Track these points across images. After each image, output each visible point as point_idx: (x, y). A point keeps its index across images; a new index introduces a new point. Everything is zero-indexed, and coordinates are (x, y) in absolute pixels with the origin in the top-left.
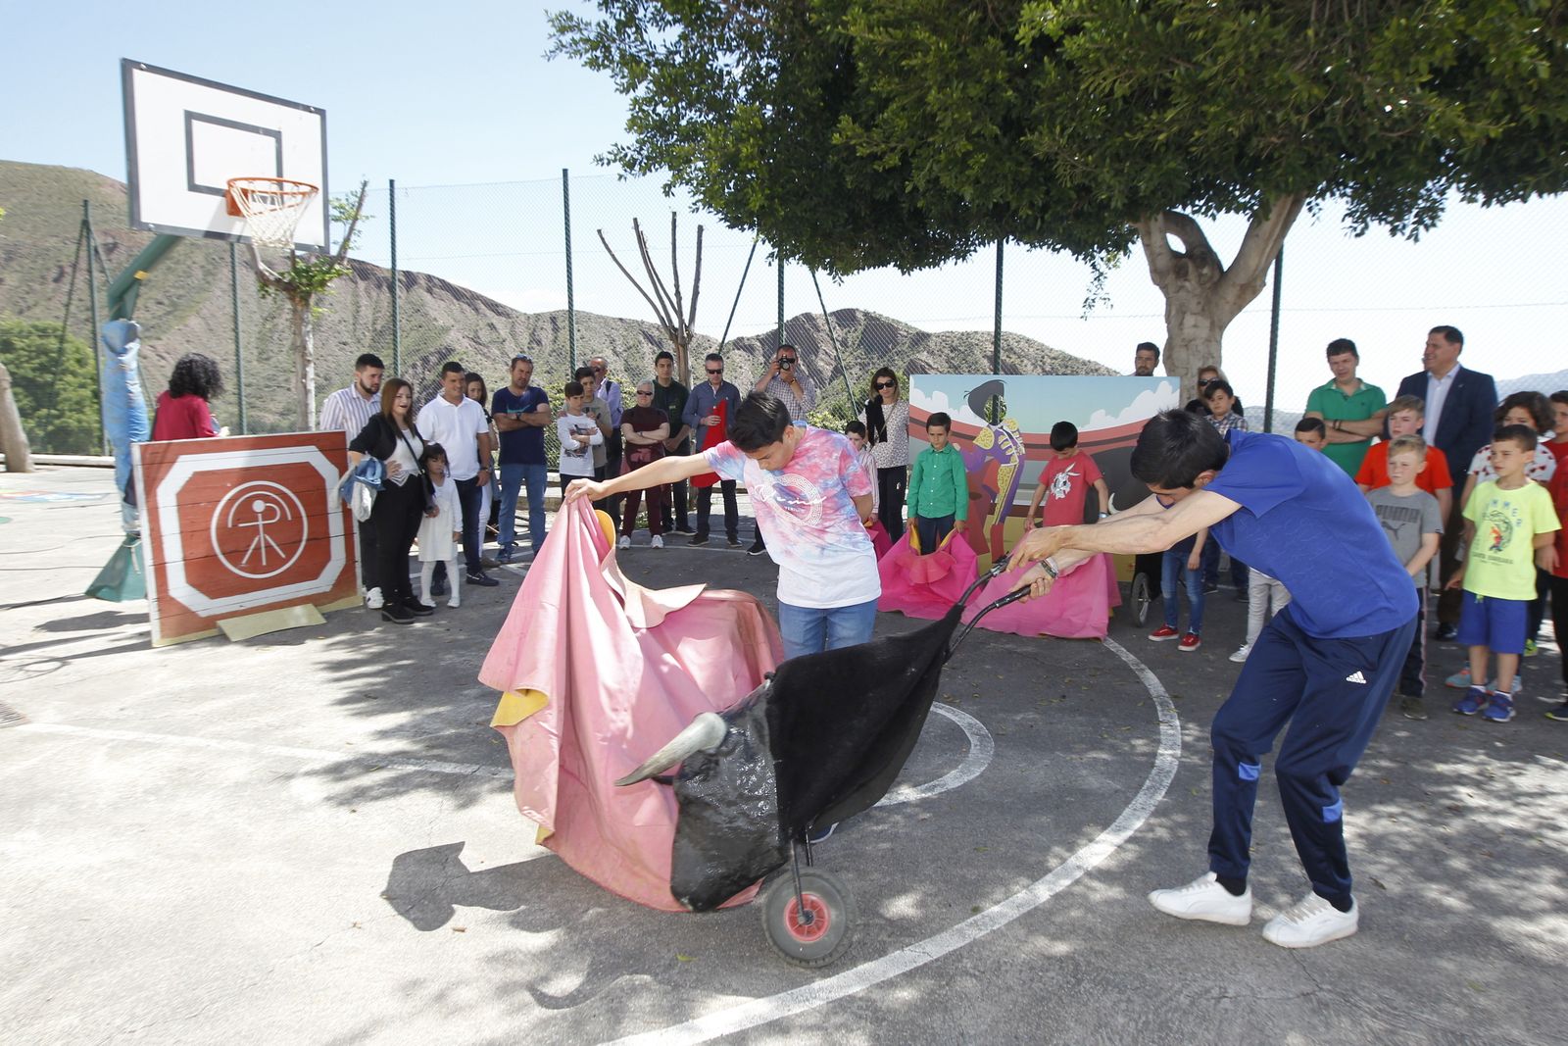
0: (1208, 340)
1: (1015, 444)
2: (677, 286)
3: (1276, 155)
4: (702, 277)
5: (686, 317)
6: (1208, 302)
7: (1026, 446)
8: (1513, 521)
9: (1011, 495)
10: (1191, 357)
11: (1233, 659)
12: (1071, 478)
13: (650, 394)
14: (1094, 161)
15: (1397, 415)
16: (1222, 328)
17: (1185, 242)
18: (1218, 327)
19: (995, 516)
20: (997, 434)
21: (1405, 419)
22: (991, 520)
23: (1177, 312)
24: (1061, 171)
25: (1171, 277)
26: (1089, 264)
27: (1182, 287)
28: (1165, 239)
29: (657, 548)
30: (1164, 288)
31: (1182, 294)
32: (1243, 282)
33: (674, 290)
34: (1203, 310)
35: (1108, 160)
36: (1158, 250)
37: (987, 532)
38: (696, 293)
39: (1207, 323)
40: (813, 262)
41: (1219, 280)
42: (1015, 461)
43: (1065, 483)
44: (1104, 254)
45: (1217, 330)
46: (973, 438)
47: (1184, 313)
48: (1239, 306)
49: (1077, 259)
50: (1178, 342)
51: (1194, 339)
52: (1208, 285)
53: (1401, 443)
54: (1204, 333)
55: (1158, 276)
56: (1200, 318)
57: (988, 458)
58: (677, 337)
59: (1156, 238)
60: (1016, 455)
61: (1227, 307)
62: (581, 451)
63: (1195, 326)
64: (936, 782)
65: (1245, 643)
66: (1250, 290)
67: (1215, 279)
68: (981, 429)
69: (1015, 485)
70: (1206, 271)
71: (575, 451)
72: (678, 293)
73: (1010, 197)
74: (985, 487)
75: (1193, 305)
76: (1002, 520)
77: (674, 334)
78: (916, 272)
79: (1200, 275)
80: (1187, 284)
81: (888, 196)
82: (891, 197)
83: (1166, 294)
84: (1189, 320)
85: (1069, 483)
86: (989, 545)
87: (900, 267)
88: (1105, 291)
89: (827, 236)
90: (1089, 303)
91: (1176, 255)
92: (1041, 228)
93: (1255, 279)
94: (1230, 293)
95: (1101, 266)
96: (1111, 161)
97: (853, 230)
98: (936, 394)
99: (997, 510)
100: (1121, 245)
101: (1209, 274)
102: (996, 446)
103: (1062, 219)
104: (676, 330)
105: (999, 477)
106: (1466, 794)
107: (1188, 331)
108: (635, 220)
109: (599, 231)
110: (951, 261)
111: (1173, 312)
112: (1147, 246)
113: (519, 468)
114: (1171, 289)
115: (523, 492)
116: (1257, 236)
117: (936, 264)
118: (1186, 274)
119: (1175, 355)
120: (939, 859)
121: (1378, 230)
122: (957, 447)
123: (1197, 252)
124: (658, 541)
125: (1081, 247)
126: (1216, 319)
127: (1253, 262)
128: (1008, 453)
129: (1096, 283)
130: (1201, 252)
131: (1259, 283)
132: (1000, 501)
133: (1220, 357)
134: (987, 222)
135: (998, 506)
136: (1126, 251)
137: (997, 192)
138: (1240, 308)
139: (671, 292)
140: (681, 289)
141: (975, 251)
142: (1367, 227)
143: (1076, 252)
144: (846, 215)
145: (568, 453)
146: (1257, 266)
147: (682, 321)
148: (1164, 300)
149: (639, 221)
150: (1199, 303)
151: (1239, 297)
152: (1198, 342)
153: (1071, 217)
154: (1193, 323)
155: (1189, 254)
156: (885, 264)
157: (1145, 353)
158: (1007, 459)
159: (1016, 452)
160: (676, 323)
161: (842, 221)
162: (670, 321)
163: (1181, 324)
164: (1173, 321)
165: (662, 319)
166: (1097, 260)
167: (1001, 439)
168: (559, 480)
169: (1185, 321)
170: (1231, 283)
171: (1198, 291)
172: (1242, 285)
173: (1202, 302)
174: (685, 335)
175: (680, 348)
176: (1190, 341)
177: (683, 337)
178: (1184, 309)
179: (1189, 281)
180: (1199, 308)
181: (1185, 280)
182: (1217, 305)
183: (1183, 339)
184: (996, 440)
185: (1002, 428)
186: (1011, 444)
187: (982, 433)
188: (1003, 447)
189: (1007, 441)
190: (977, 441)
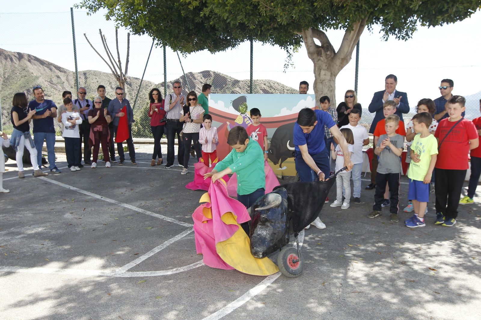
0: (330, 80)
2: (119, 58)
3: (345, 5)
4: (130, 54)
5: (124, 71)
6: (330, 65)
8: (422, 150)
10: (324, 87)
11: (331, 206)
12: (258, 134)
13: (100, 103)
14: (274, 5)
15: (386, 108)
16: (335, 76)
17: (321, 41)
18: (334, 75)
20: (244, 118)
21: (389, 109)
23: (318, 69)
24: (261, 9)
25: (315, 56)
26: (286, 50)
27: (319, 60)
28: (313, 40)
29: (108, 167)
30: (313, 60)
31: (320, 62)
32: (342, 57)
33: (118, 59)
34: (328, 68)
35: (279, 5)
36: (310, 45)
38: (128, 61)
39: (329, 74)
40: (175, 49)
41: (334, 56)
43: (256, 136)
44: (292, 46)
45: (333, 76)
46: (234, 120)
47: (321, 70)
48: (341, 67)
49: (281, 48)
50: (318, 81)
51: (325, 80)
52: (330, 59)
53: (390, 118)
54: (328, 77)
55: (311, 54)
56: (326, 71)
58: (120, 80)
59: (309, 40)
61: (337, 67)
62: (73, 127)
63: (325, 75)
64: (198, 262)
65: (336, 199)
66: (345, 60)
67: (332, 56)
68: (238, 116)
70: (328, 53)
71: (70, 127)
72: (119, 61)
73: (245, 20)
75: (324, 66)
77: (118, 78)
78: (217, 53)
79: (326, 55)
80: (321, 58)
81: (200, 21)
82: (201, 21)
83: (314, 62)
84: (323, 72)
85: (257, 137)
88: (292, 61)
89: (176, 37)
90: (286, 66)
91: (317, 47)
92: (261, 34)
93: (347, 56)
94: (338, 62)
95: (291, 51)
96: (281, 6)
97: (188, 35)
98: (219, 102)
100: (297, 43)
101: (330, 54)
102: (244, 123)
103: (269, 30)
104: (119, 77)
106: (408, 257)
107: (322, 77)
108: (100, 30)
109: (85, 34)
110: (230, 48)
111: (317, 69)
112: (306, 43)
113: (43, 134)
114: (316, 60)
115: (45, 144)
116: (347, 39)
117: (223, 49)
118: (321, 54)
119: (318, 86)
120: (190, 296)
121: (392, 37)
122: (228, 123)
123: (325, 45)
124: (108, 164)
125: (282, 43)
126: (333, 72)
127: (346, 49)
128: (249, 125)
129: (289, 58)
130: (327, 46)
131: (348, 58)
133: (335, 87)
134: (239, 32)
136: (300, 45)
137: (239, 17)
138: (342, 68)
139: (117, 60)
140: (121, 60)
141: (239, 44)
142: (388, 36)
143: (281, 45)
144: (184, 28)
145: (66, 128)
146: (348, 51)
147: (121, 73)
148: (313, 64)
149: (102, 30)
150: (326, 66)
151: (341, 63)
152: (326, 81)
153: (272, 29)
155: (322, 47)
156: (202, 49)
157: (303, 86)
160: (119, 73)
161: (182, 32)
162: (117, 72)
163: (320, 74)
164: (316, 73)
165: (113, 72)
166: (289, 49)
167: (246, 120)
168: (64, 139)
169: (321, 73)
170: (338, 58)
171: (326, 61)
172: (342, 59)
173: (327, 65)
174: (123, 79)
175: (122, 84)
176: (323, 81)
177: (123, 80)
178: (321, 68)
179: (322, 57)
180: (326, 68)
181: (321, 57)
182: (333, 66)
183: (321, 80)
184: (244, 120)
185: (246, 115)
186: (250, 122)
187: (238, 118)
188: (247, 123)
189: (248, 120)
190: (236, 121)
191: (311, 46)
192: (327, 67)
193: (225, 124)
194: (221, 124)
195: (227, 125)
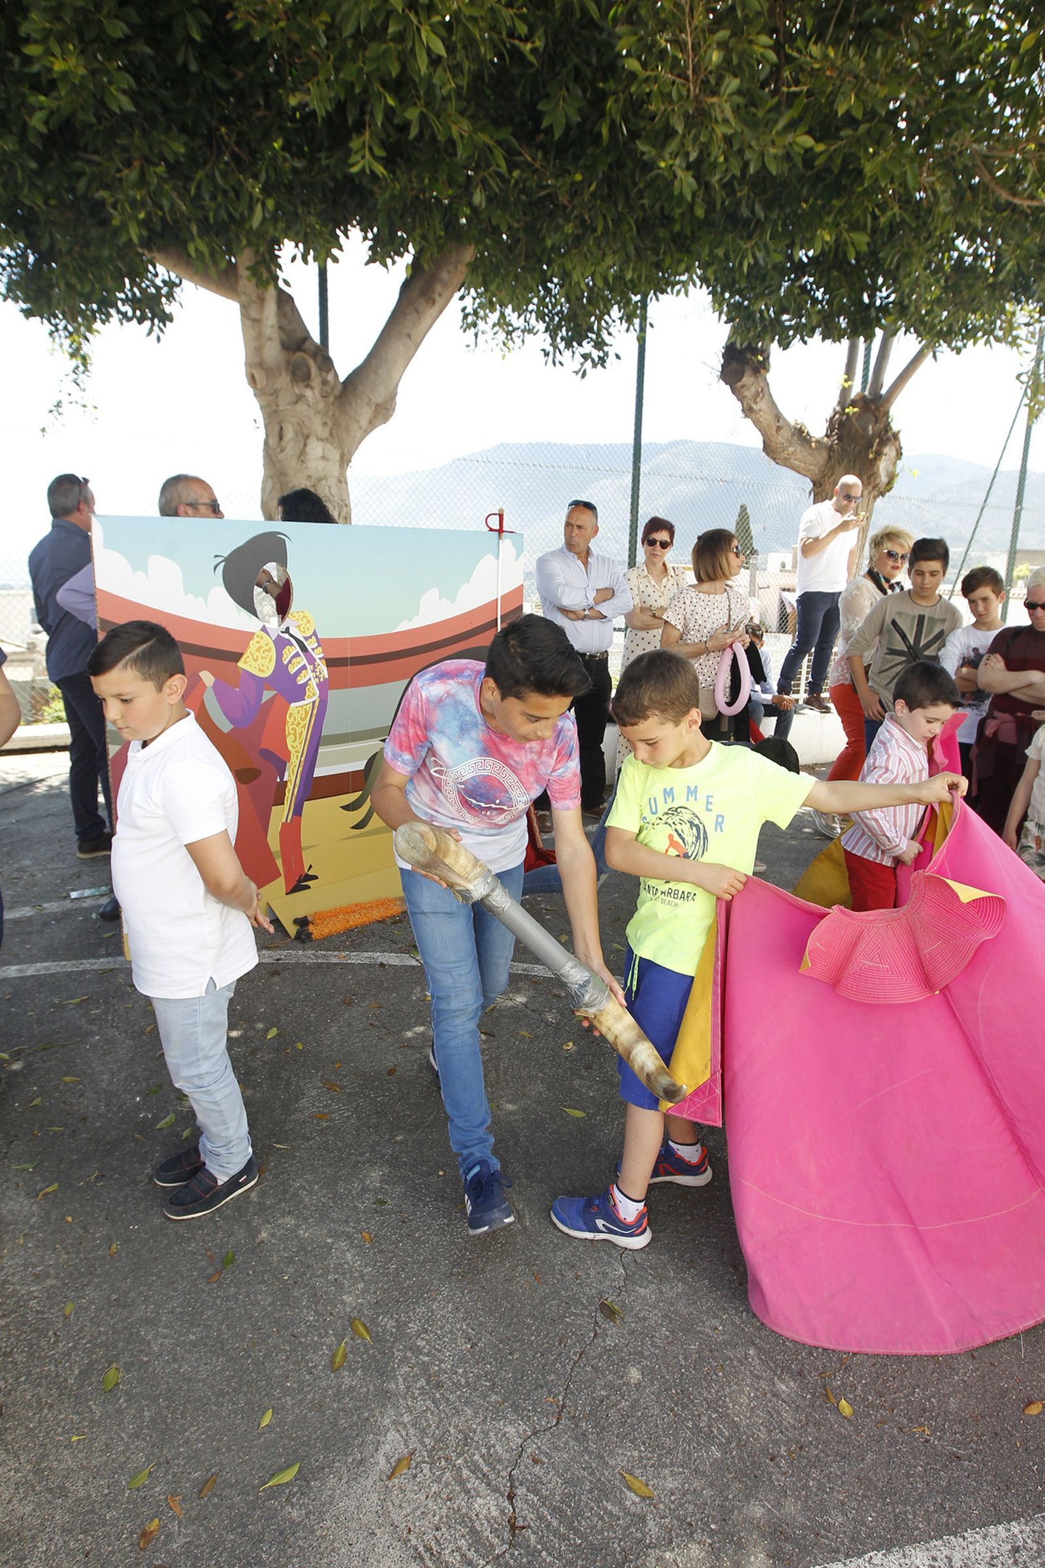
1: (311, 660)
6: (337, 424)
7: (330, 663)
9: (311, 761)
16: (348, 460)
18: (345, 458)
19: (286, 806)
20: (280, 644)
22: (280, 815)
23: (296, 433)
25: (284, 380)
27: (300, 398)
30: (265, 396)
31: (301, 407)
34: (331, 434)
37: (274, 841)
39: (335, 455)
41: (343, 394)
42: (313, 694)
46: (237, 657)
47: (307, 437)
51: (325, 478)
54: (334, 469)
56: (328, 446)
57: (267, 695)
60: (314, 683)
61: (359, 434)
63: (324, 458)
66: (383, 412)
68: (250, 635)
69: (316, 740)
74: (267, 755)
75: (317, 426)
76: (298, 811)
79: (324, 382)
80: (308, 393)
84: (315, 448)
86: (279, 862)
99: (288, 795)
102: (280, 667)
105: (289, 728)
111: (289, 435)
116: (409, 336)
122: (207, 678)
126: (346, 451)
128: (301, 680)
132: (292, 775)
135: (290, 787)
150: (325, 424)
151: (370, 421)
152: (330, 481)
154: (320, 453)
158: (299, 693)
159: (312, 676)
163: (302, 455)
167: (288, 653)
169: (308, 449)
170: (366, 400)
171: (321, 406)
172: (378, 405)
173: (330, 424)
176: (320, 480)
178: (306, 432)
179: (312, 388)
180: (324, 433)
181: (308, 386)
182: (347, 429)
183: (309, 477)
184: (279, 655)
185: (287, 631)
186: (305, 662)
187: (253, 645)
188: (292, 670)
189: (297, 655)
190: (245, 662)
191: (270, 339)
192: (327, 429)
195: (205, 687)
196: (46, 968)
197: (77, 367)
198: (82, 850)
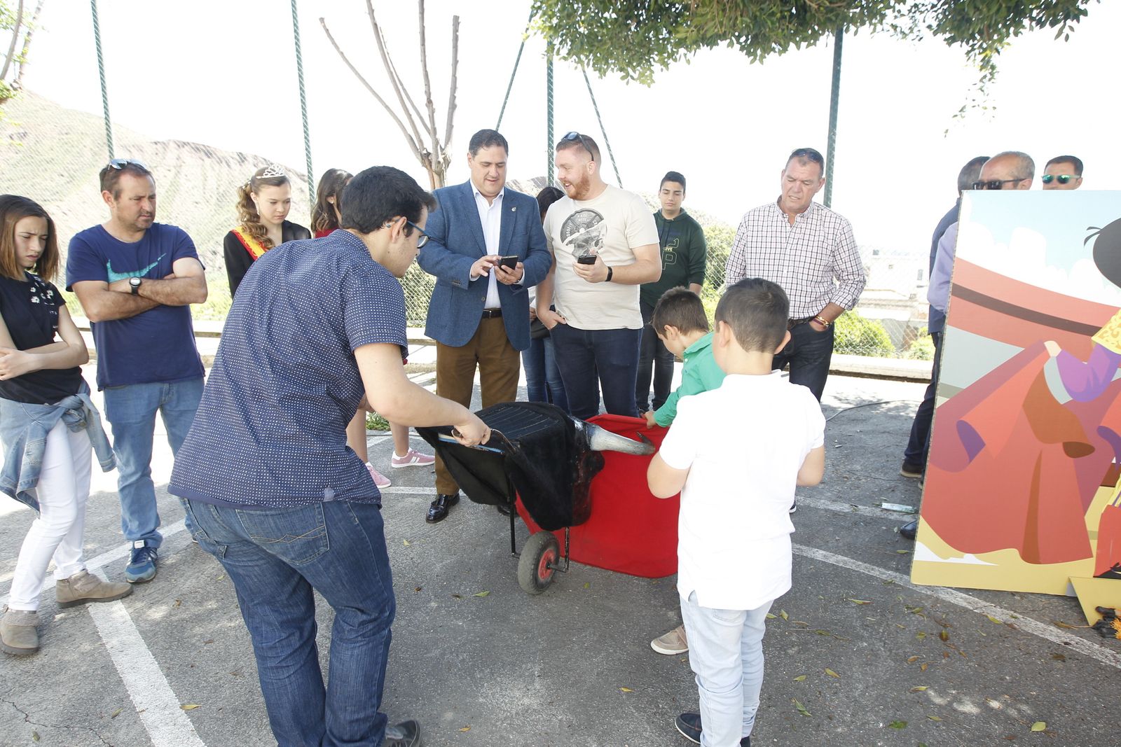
2: (429, 97)
19: (1117, 489)
33: (425, 98)
58: (429, 164)
74: (1106, 433)
87: (748, 50)
98: (1021, 233)
104: (428, 154)
109: (322, 20)
122: (1053, 348)
147: (437, 142)
162: (421, 141)
165: (410, 138)
174: (442, 161)
175: (436, 177)
177: (439, 162)
187: (1115, 320)
190: (1102, 337)
193: (1035, 352)
194: (1015, 350)
195: (1048, 356)
196: (845, 563)
197: (985, 77)
198: (905, 468)
